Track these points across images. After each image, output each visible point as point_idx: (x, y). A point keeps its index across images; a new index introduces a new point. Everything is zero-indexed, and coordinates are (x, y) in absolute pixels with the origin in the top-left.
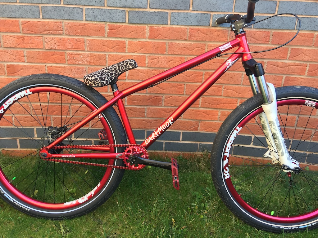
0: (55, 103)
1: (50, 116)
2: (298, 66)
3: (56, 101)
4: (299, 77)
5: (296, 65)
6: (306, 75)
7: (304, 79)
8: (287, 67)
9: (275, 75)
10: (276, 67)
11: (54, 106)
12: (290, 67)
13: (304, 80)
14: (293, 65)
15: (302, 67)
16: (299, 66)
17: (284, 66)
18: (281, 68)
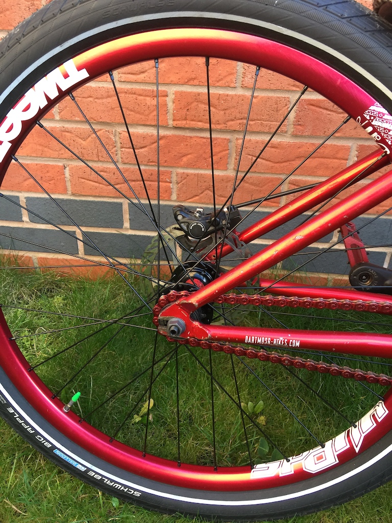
0: (188, 129)
1: (171, 169)
3: (193, 124)
11: (184, 139)
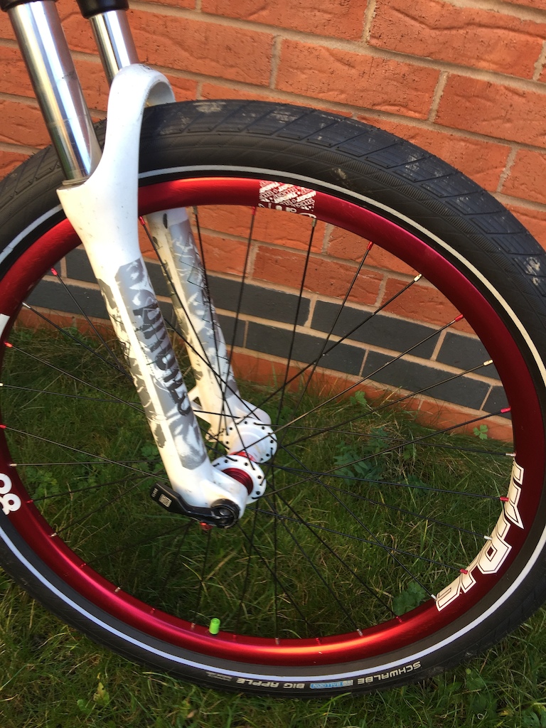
2: (506, 32)
4: (508, 83)
5: (501, 23)
6: (536, 77)
7: (523, 95)
8: (461, 32)
9: (408, 61)
10: (413, 22)
12: (472, 31)
13: (524, 100)
14: (485, 20)
15: (523, 38)
16: (512, 34)
17: (446, 25)
18: (434, 33)
